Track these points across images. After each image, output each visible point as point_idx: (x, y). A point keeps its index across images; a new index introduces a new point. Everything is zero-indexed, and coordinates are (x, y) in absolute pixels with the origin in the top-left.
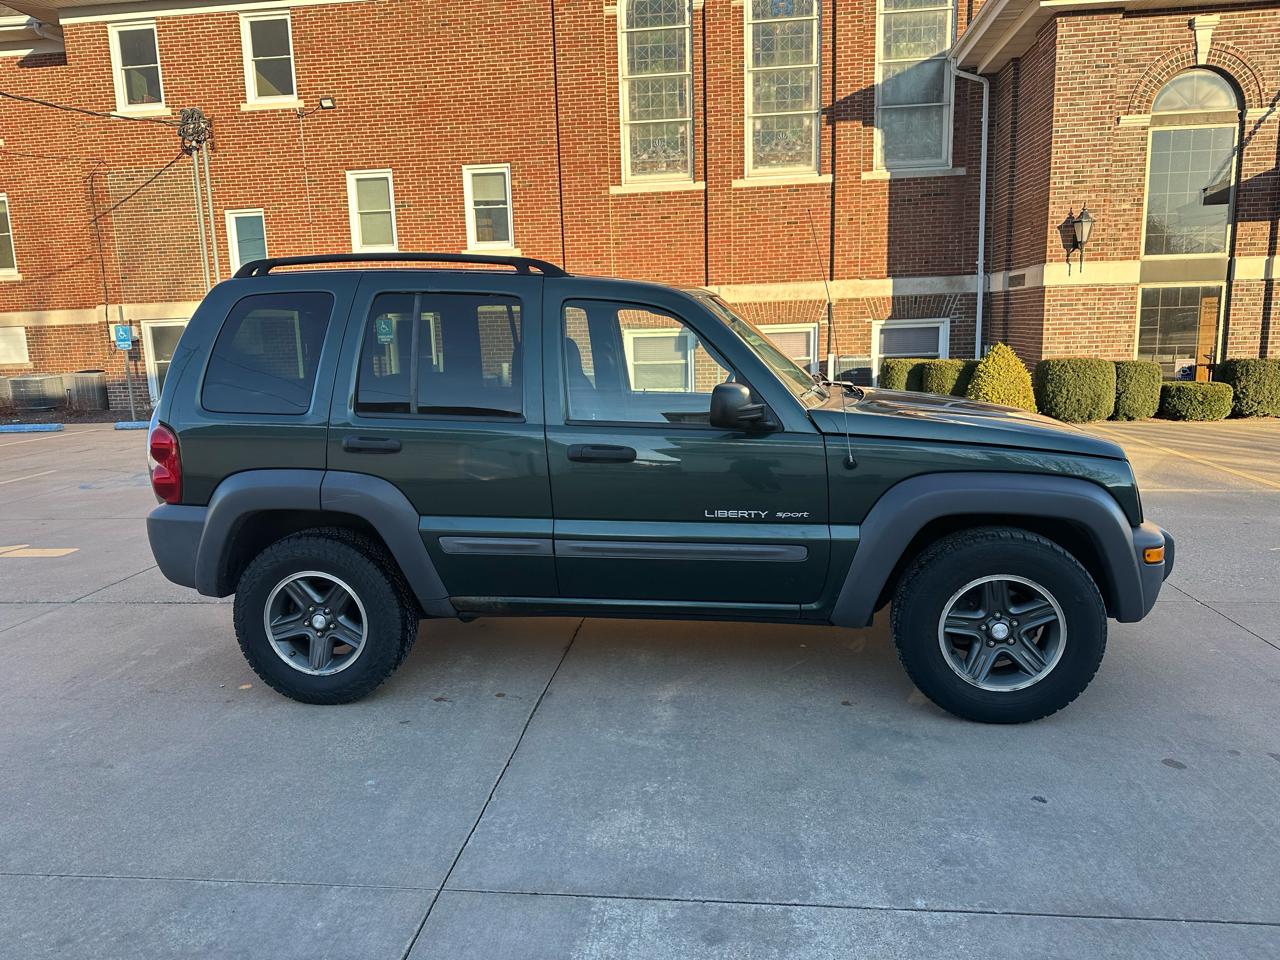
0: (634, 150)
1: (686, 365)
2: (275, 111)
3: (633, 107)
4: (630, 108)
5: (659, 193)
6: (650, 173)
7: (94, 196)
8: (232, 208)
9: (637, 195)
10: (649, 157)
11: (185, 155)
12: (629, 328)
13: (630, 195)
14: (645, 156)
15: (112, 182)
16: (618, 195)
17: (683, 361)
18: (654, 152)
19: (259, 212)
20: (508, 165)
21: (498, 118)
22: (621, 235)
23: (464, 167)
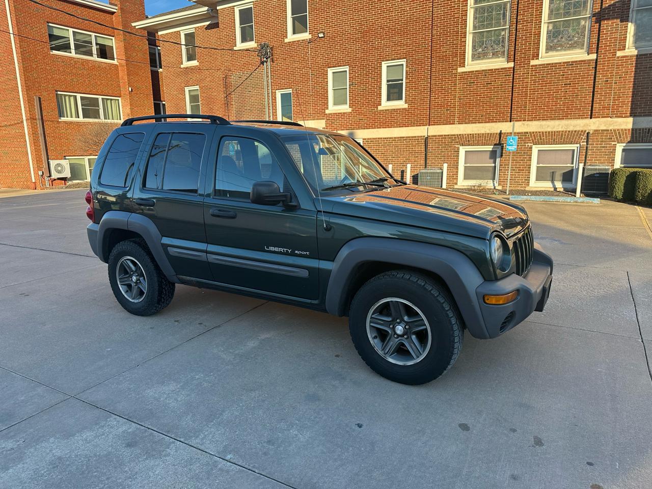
0: (474, 47)
1: (495, 167)
2: (299, 41)
3: (475, 23)
4: (474, 23)
5: (486, 70)
6: (482, 59)
7: (226, 86)
8: (279, 89)
9: (473, 72)
10: (483, 51)
11: (262, 65)
12: (463, 145)
13: (469, 72)
14: (480, 50)
15: (234, 79)
16: (462, 73)
17: (493, 165)
18: (485, 47)
19: (290, 91)
20: (405, 60)
21: (401, 35)
22: (462, 95)
23: (383, 63)
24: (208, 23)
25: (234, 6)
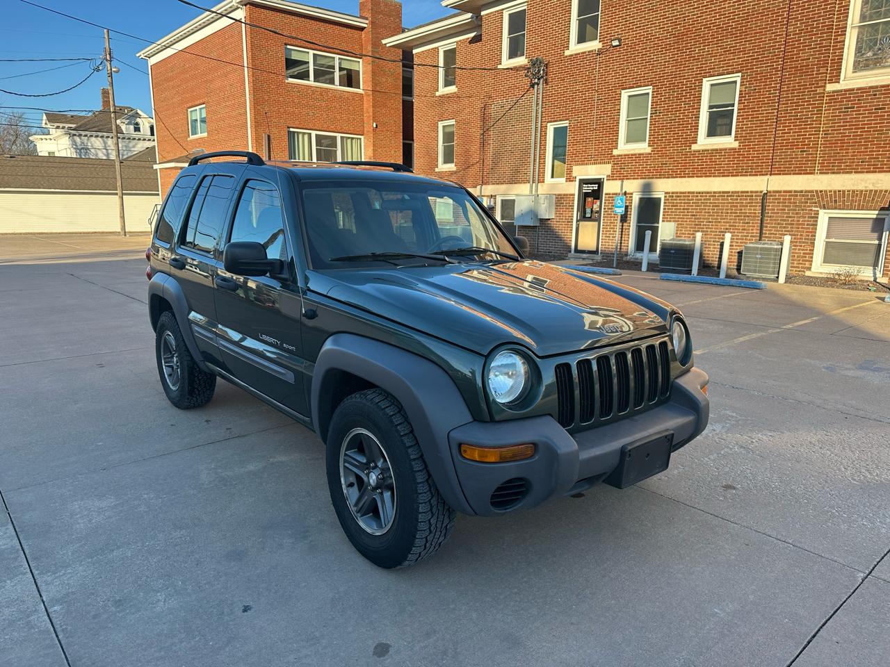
0: (859, 50)
1: (880, 245)
2: (585, 52)
3: (864, 10)
4: (862, 10)
5: (877, 87)
6: (872, 69)
8: (551, 122)
9: (853, 90)
10: (874, 55)
11: (532, 89)
12: (824, 208)
13: (846, 90)
14: (870, 54)
15: (493, 110)
16: (834, 92)
17: (877, 242)
18: (880, 49)
19: (565, 124)
20: (740, 74)
21: (737, 37)
22: (831, 127)
23: (704, 80)
24: (472, 35)
25: (504, 9)
